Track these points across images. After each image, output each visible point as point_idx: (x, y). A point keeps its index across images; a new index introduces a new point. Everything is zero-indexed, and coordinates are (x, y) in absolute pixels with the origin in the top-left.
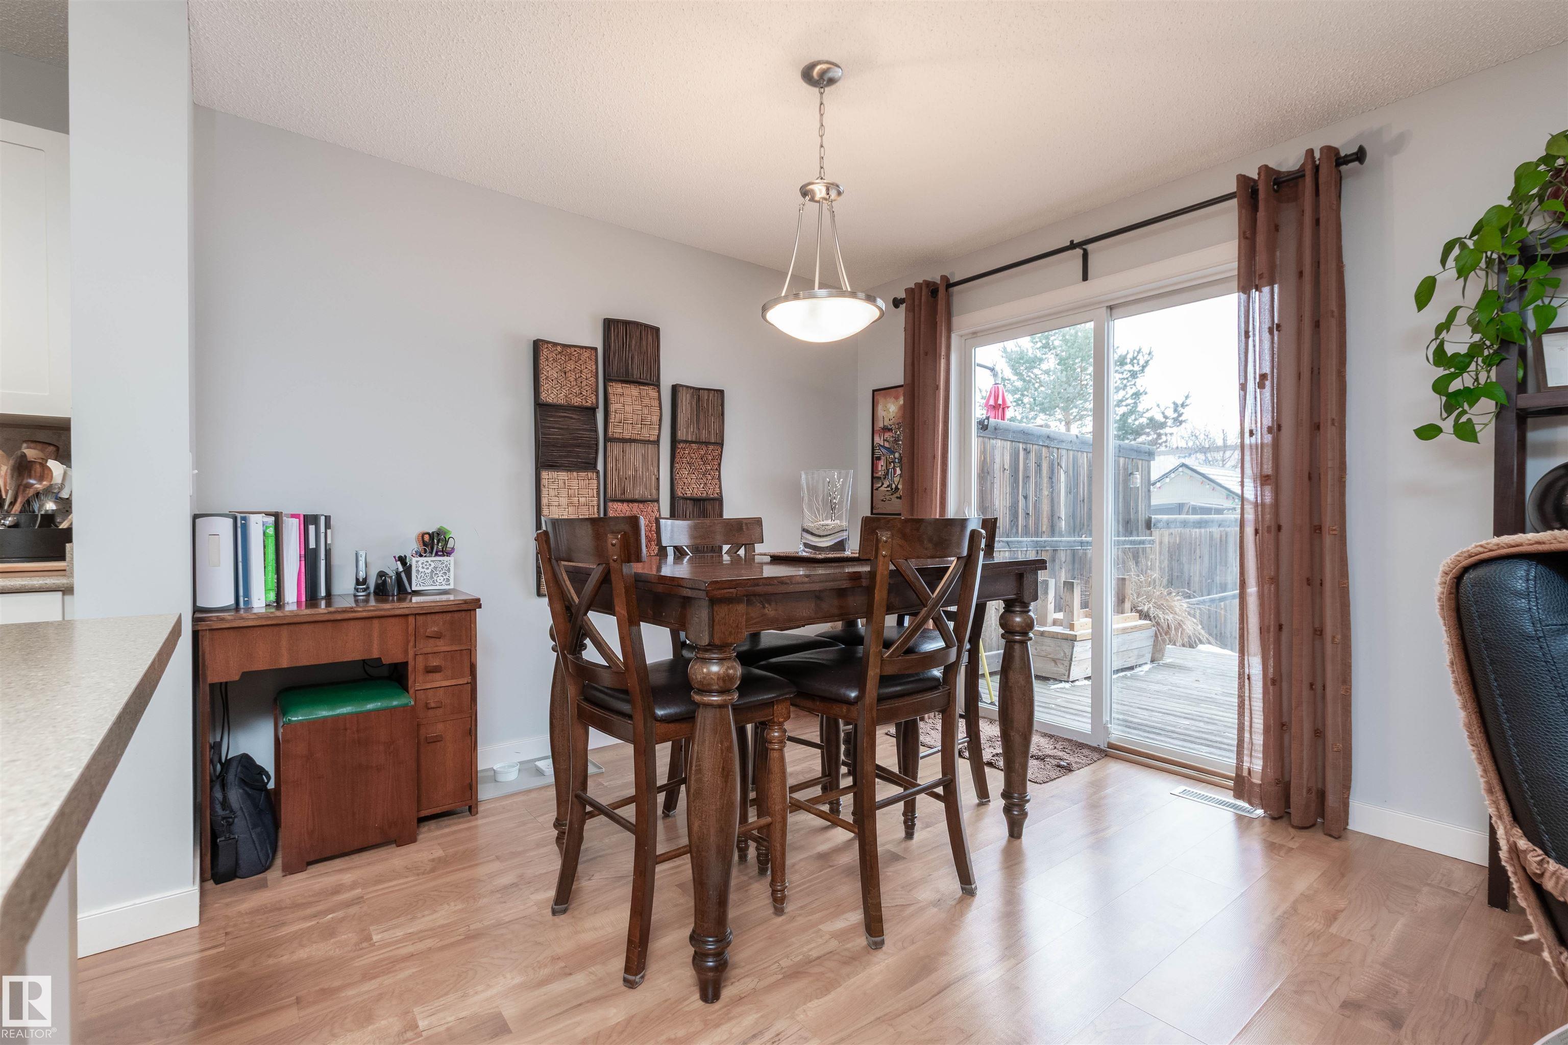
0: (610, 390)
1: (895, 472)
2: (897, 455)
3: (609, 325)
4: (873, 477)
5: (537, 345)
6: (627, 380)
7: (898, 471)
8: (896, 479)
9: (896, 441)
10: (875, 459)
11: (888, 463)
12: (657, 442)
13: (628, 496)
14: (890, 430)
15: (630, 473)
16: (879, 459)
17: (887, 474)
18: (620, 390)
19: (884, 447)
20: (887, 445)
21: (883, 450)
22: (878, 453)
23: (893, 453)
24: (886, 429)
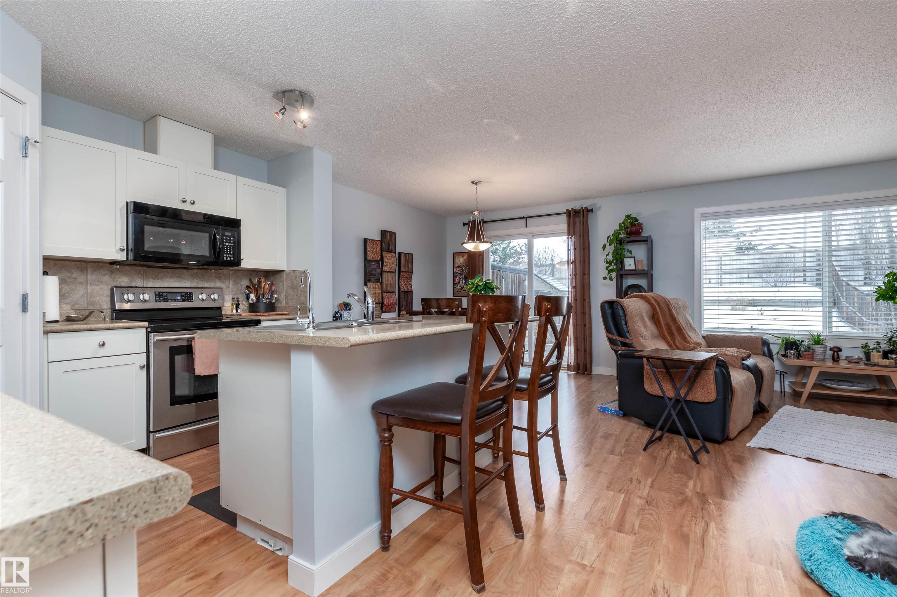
0: (384, 255)
1: (463, 282)
2: (463, 276)
3: (383, 232)
4: (454, 283)
5: (365, 241)
6: (388, 251)
7: (464, 282)
8: (463, 284)
9: (463, 271)
10: (454, 277)
11: (460, 279)
12: (395, 272)
13: (388, 291)
14: (461, 267)
15: (389, 283)
16: (456, 277)
17: (459, 282)
18: (386, 255)
19: (458, 273)
20: (459, 272)
21: (458, 274)
22: (455, 275)
23: (462, 275)
24: (459, 267)
